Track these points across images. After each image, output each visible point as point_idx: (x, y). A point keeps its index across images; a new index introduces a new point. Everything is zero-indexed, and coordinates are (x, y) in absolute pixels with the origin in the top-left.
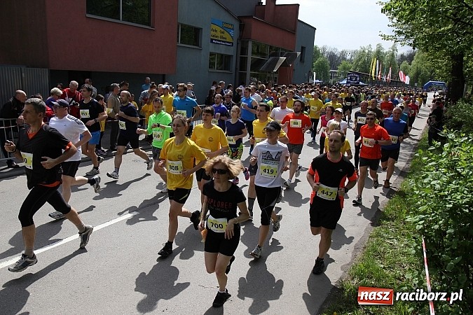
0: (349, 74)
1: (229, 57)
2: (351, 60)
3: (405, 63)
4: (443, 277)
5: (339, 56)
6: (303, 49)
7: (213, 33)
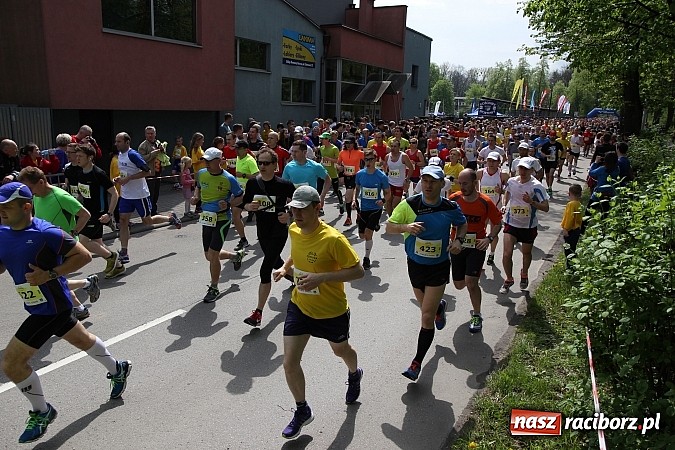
0: (481, 102)
1: (311, 83)
2: (483, 82)
3: (559, 85)
4: (618, 386)
5: (466, 76)
6: (415, 69)
7: (286, 50)
